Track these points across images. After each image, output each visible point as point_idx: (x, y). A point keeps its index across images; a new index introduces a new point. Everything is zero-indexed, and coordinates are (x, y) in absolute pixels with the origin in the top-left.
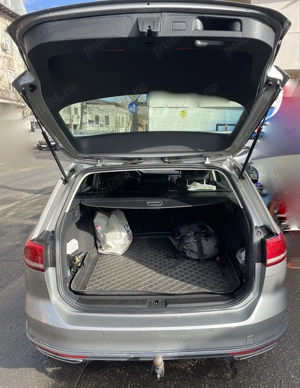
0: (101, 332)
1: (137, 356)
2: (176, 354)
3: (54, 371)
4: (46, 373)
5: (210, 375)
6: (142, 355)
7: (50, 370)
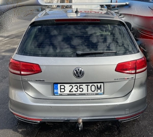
0: (50, 106)
1: (69, 119)
2: (89, 118)
3: (22, 131)
4: (18, 132)
5: (106, 133)
6: (71, 119)
7: (20, 130)
